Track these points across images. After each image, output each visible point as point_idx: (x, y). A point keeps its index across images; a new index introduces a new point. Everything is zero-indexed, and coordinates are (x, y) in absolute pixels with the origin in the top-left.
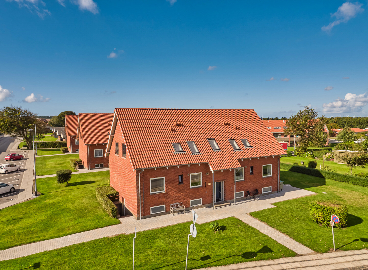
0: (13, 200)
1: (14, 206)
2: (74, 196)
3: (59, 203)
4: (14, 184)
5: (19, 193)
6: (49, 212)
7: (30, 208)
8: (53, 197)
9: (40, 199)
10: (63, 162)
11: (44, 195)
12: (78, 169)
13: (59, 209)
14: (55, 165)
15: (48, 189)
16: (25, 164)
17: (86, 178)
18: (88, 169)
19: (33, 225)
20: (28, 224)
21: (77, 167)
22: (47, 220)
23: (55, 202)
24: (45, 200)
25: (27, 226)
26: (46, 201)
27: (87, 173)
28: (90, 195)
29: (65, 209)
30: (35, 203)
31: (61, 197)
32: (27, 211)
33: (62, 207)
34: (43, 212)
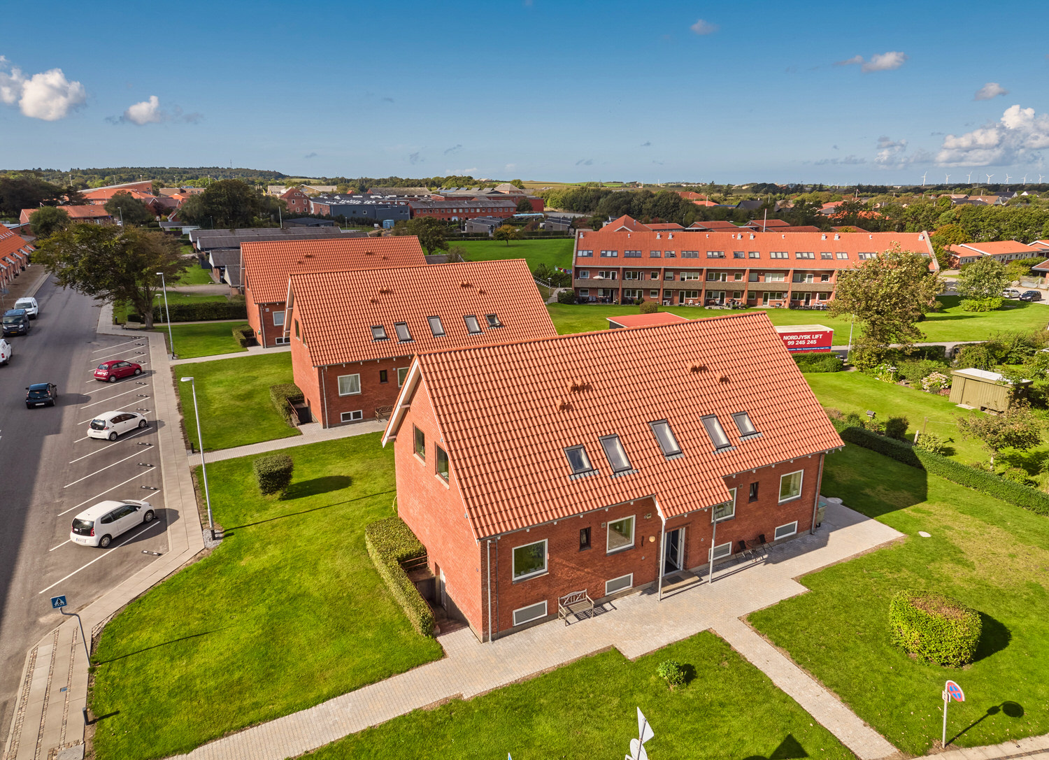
0: (160, 555)
1: (169, 584)
2: (309, 540)
3: (278, 569)
4: (147, 488)
5: (169, 528)
6: (262, 609)
7: (211, 594)
8: (257, 545)
9: (227, 556)
10: (249, 387)
11: (233, 538)
12: (298, 425)
13: (284, 595)
14: (232, 402)
15: (237, 512)
16: (152, 395)
17: (324, 465)
18: (325, 427)
19: (235, 660)
20: (221, 654)
21: (295, 420)
22: (263, 640)
23: (267, 565)
24: (240, 558)
25: (220, 662)
26: (243, 563)
27: (325, 444)
28: (350, 540)
29: (299, 595)
30: (219, 568)
31: (279, 546)
32: (207, 605)
33: (292, 590)
34: (246, 606)
